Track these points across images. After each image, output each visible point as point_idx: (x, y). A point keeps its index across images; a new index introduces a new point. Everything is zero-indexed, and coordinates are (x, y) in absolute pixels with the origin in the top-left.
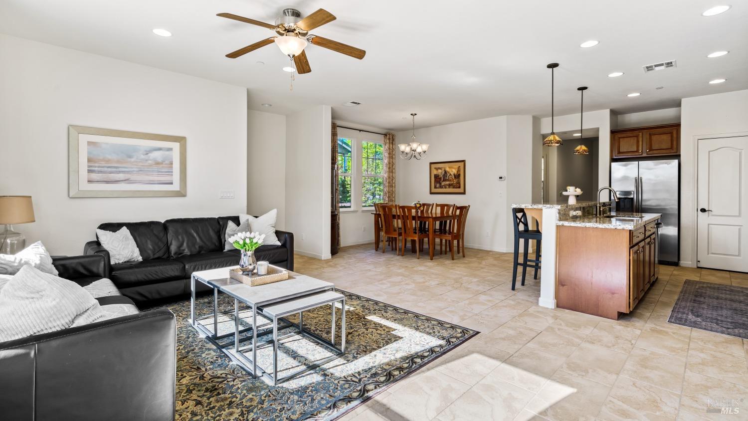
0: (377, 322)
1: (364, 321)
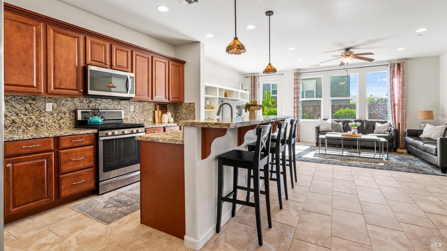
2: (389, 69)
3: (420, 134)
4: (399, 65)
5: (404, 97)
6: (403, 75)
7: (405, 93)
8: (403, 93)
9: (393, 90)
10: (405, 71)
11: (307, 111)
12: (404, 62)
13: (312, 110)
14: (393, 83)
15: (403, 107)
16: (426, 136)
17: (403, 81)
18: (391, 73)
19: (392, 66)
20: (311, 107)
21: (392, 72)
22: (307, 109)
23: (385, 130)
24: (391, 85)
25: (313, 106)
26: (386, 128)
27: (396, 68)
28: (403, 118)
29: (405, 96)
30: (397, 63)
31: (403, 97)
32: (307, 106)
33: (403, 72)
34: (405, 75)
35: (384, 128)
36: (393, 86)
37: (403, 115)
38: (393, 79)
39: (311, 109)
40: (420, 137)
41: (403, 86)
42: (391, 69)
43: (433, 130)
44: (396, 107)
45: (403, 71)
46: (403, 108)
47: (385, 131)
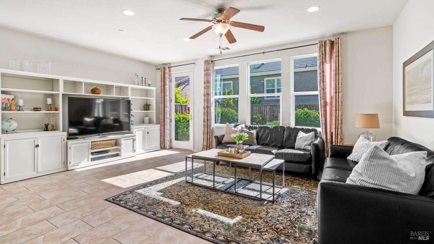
0: (171, 200)
1: (181, 200)
2: (318, 49)
3: (349, 155)
4: (332, 43)
5: (339, 92)
6: (337, 57)
7: (340, 85)
8: (337, 86)
9: (323, 82)
10: (339, 52)
11: (263, 112)
12: (338, 38)
13: (269, 111)
14: (323, 72)
15: (337, 108)
16: (355, 158)
17: (337, 67)
18: (321, 56)
19: (323, 45)
20: (268, 107)
21: (322, 54)
22: (263, 109)
23: (306, 143)
24: (320, 74)
25: (271, 106)
26: (307, 140)
27: (328, 48)
28: (337, 124)
29: (340, 90)
30: (330, 40)
31: (337, 92)
32: (263, 106)
33: (337, 54)
34: (340, 57)
35: (305, 140)
36: (323, 76)
37: (337, 120)
38: (323, 64)
39: (268, 109)
40: (348, 158)
41: (337, 76)
42: (321, 50)
43: (366, 149)
44: (328, 108)
45: (337, 52)
46: (337, 110)
47: (305, 145)
